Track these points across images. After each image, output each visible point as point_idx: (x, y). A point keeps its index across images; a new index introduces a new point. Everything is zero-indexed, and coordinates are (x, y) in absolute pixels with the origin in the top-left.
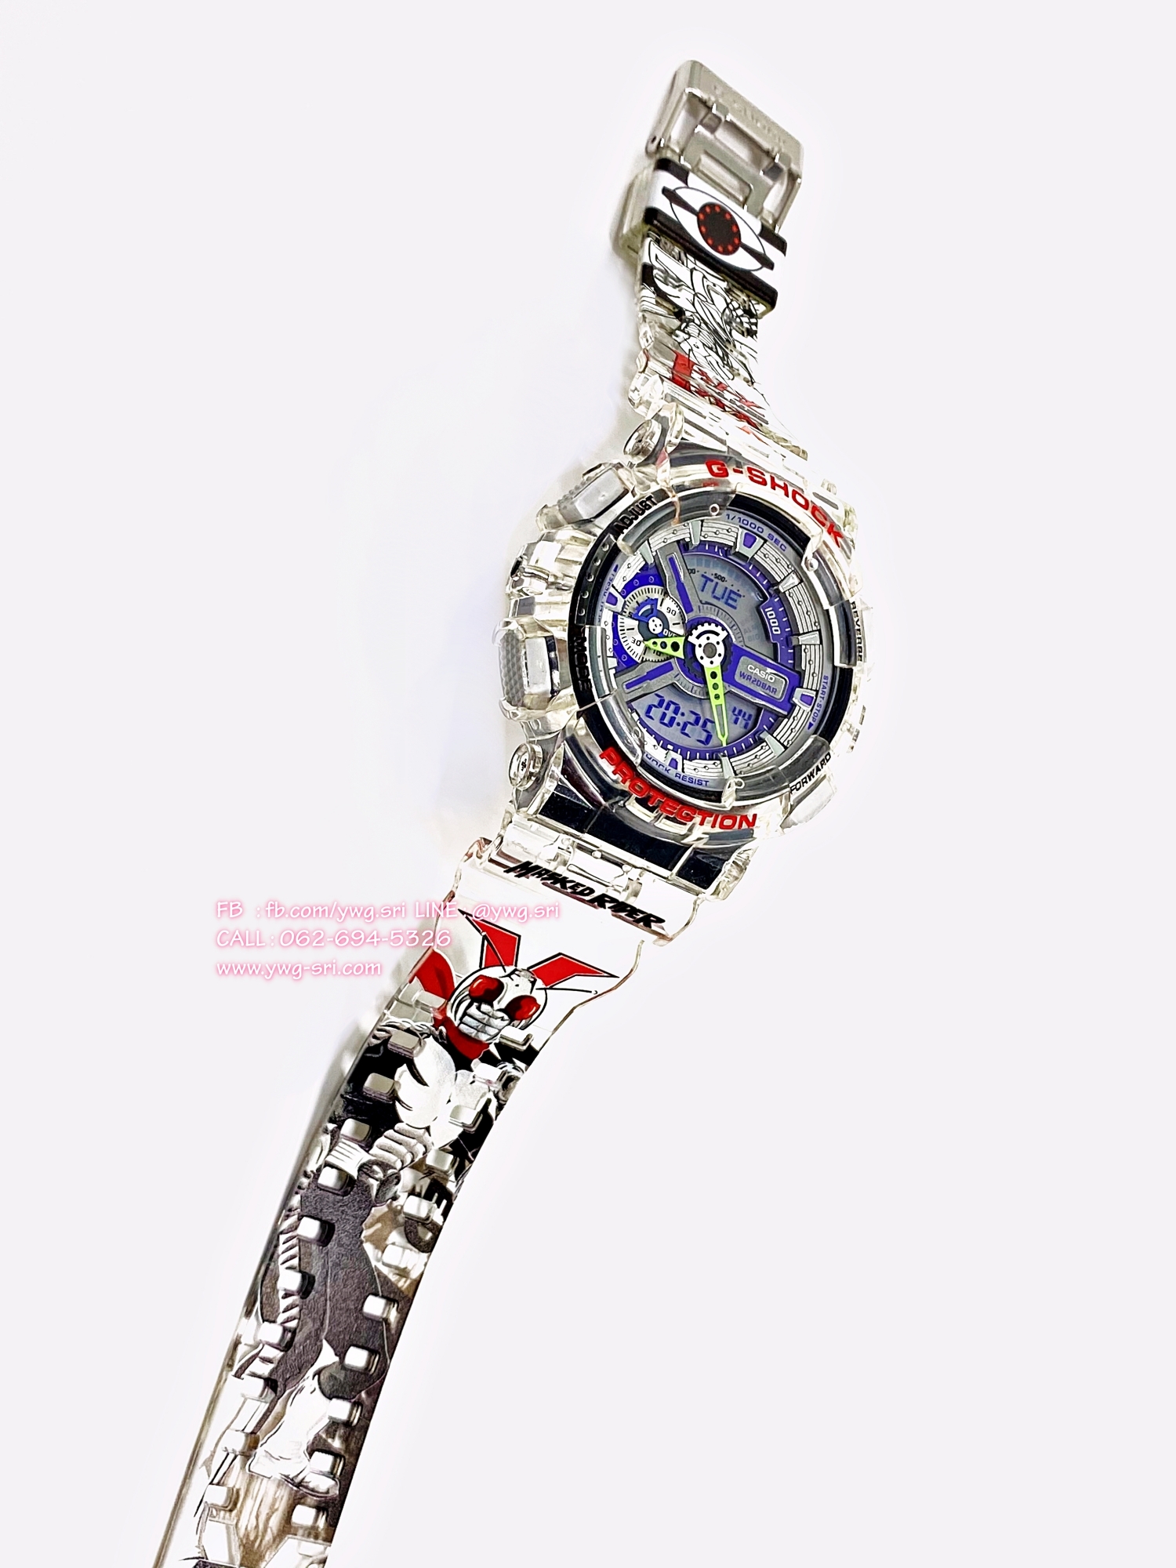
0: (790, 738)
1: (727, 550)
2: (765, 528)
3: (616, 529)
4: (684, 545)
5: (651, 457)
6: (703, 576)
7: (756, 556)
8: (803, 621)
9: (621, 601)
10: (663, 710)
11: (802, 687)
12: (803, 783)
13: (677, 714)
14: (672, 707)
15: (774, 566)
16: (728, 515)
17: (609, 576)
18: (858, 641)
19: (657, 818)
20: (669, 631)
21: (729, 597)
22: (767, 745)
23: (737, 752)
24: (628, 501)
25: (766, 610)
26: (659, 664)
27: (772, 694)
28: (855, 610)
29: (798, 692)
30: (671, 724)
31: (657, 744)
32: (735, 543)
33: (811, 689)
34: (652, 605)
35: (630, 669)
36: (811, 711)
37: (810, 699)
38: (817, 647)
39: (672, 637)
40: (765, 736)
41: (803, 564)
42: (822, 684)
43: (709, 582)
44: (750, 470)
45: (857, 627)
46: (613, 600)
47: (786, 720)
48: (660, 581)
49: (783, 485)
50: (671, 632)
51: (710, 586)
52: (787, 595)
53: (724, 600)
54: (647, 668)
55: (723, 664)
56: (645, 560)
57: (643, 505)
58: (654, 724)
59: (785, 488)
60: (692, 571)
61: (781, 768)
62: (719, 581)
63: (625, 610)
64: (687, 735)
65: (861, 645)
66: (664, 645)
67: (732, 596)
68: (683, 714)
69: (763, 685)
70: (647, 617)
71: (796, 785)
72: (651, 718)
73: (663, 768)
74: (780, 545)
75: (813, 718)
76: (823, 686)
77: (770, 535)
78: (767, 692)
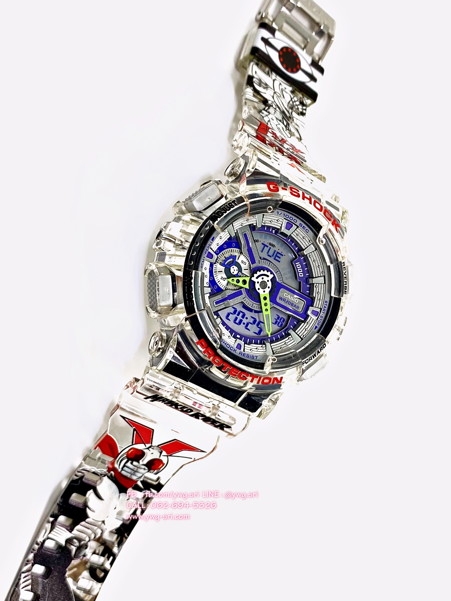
0: (304, 334)
1: (277, 231)
2: (298, 220)
3: (213, 218)
4: (253, 227)
5: (238, 178)
6: (263, 244)
7: (292, 235)
8: (316, 271)
9: (215, 256)
10: (236, 315)
11: (313, 306)
12: (310, 360)
13: (243, 318)
14: (241, 314)
15: (301, 241)
16: (278, 212)
17: (209, 243)
18: (344, 283)
19: (227, 377)
20: (242, 273)
21: (276, 256)
22: (292, 337)
23: (275, 340)
24: (223, 201)
25: (296, 264)
26: (234, 292)
27: (296, 309)
28: (344, 266)
29: (311, 308)
30: (240, 323)
31: (230, 335)
32: (281, 227)
33: (318, 308)
34: (233, 259)
35: (218, 293)
36: (317, 319)
37: (317, 313)
38: (322, 285)
39: (243, 277)
40: (291, 331)
41: (317, 241)
43: (265, 247)
44: (291, 188)
45: (345, 276)
46: (210, 256)
47: (303, 324)
48: (238, 246)
49: (309, 197)
50: (243, 274)
51: (266, 249)
52: (308, 256)
53: (274, 257)
54: (228, 293)
55: (270, 292)
56: (230, 234)
57: (230, 205)
58: (231, 324)
59: (310, 199)
60: (257, 241)
61: (297, 351)
62: (272, 247)
63: (218, 261)
64: (248, 330)
65: (347, 286)
66: (238, 281)
67: (278, 255)
68: (247, 318)
69: (292, 304)
70: (230, 265)
71: (306, 361)
72: (229, 320)
73: (232, 350)
74: (305, 229)
75: (318, 323)
76: (325, 306)
77: (300, 224)
78: (294, 308)
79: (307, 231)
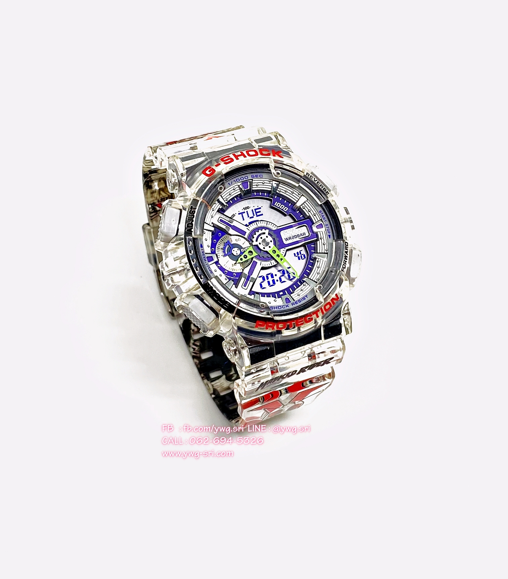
0: (326, 248)
2: (248, 175)
3: (188, 232)
4: (221, 210)
5: (180, 185)
6: (239, 214)
7: (253, 189)
8: (293, 197)
9: (214, 255)
10: (266, 281)
11: (314, 223)
12: (345, 263)
14: (269, 276)
15: (264, 186)
16: (229, 184)
17: (201, 251)
18: (321, 187)
19: (299, 329)
20: (243, 248)
21: (256, 213)
22: (319, 259)
24: (185, 213)
25: (275, 205)
26: (250, 266)
27: (305, 236)
28: (310, 176)
29: (314, 226)
30: (274, 283)
31: (275, 299)
32: (241, 191)
33: (318, 221)
34: (228, 245)
35: (240, 278)
36: (325, 230)
37: (321, 225)
38: (307, 202)
39: (246, 250)
40: (315, 255)
42: (321, 215)
43: (243, 214)
44: (222, 160)
45: (316, 182)
46: (210, 259)
47: (318, 242)
48: (224, 232)
49: (240, 154)
50: (244, 248)
51: (245, 215)
52: (278, 192)
53: (255, 215)
56: (210, 231)
57: (191, 213)
58: (269, 290)
59: (242, 154)
60: (234, 215)
61: (331, 266)
62: (248, 210)
63: (219, 257)
64: (284, 282)
65: (324, 187)
66: (245, 257)
67: (257, 211)
68: (276, 275)
69: (298, 236)
70: (230, 252)
71: (343, 267)
72: (264, 288)
73: (285, 308)
74: (259, 176)
75: (328, 232)
76: (322, 216)
77: (251, 176)
78: (302, 237)
79: (261, 176)
